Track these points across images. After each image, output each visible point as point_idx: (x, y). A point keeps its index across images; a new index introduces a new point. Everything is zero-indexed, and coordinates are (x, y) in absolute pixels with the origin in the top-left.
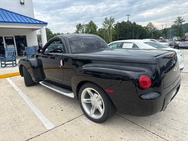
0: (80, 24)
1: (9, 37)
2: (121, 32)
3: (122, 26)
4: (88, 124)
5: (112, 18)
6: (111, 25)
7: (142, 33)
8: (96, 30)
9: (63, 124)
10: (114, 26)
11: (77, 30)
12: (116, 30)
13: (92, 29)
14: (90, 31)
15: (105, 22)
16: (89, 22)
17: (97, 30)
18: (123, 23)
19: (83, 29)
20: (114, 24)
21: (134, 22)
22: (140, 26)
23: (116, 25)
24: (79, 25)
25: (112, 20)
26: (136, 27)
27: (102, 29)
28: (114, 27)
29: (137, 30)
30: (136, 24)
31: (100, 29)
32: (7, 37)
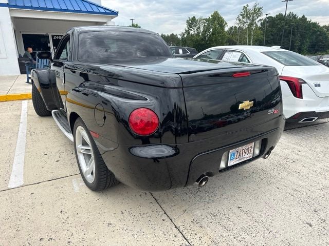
0: (194, 17)
1: (59, 36)
2: (272, 35)
3: (277, 22)
4: (77, 189)
5: (257, 7)
6: (253, 20)
7: (317, 38)
8: (224, 30)
9: (38, 183)
10: (260, 22)
11: (187, 29)
12: (262, 30)
13: (215, 27)
14: (211, 31)
15: (242, 15)
16: (213, 13)
17: (226, 29)
18: (280, 17)
19: (199, 27)
20: (259, 18)
21: (303, 16)
22: (315, 24)
23: (265, 20)
24: (192, 19)
25: (257, 11)
26: (306, 27)
27: (235, 27)
28: (259, 25)
29: (308, 32)
30: (306, 19)
31: (231, 28)
32: (56, 36)
